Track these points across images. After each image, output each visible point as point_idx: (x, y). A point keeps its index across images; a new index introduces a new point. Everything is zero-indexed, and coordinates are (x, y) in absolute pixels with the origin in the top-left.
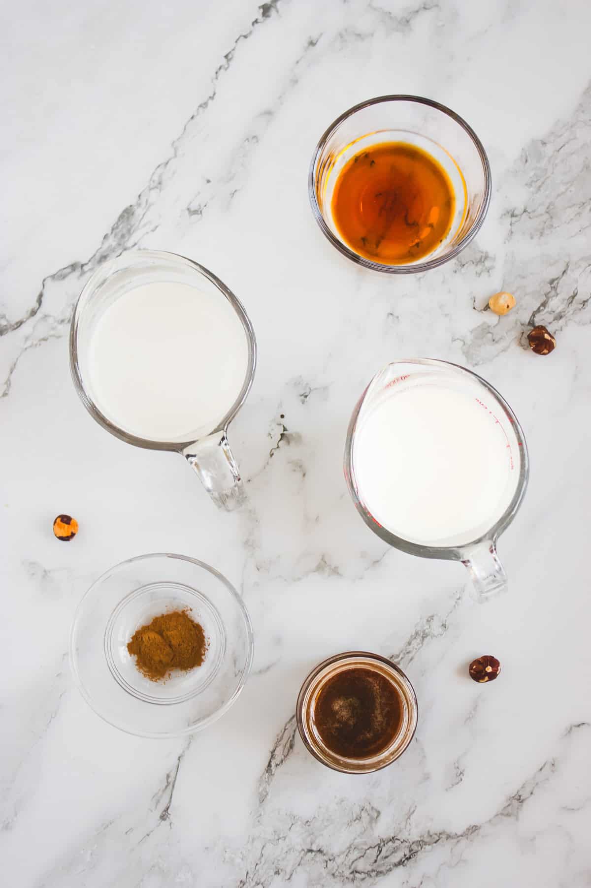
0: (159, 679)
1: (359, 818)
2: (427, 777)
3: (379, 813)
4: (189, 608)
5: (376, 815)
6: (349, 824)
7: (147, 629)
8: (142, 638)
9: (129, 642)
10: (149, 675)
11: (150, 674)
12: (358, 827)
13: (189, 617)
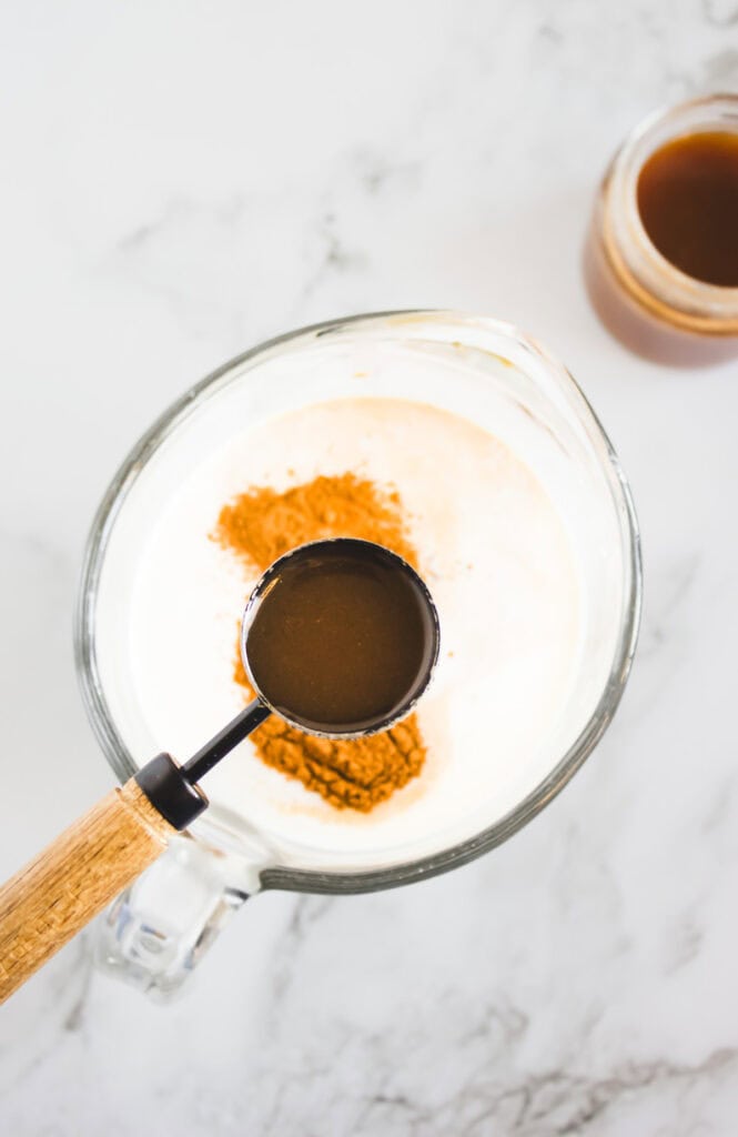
2: (625, 946)
5: (517, 1024)
6: (464, 1042)
12: (481, 1049)
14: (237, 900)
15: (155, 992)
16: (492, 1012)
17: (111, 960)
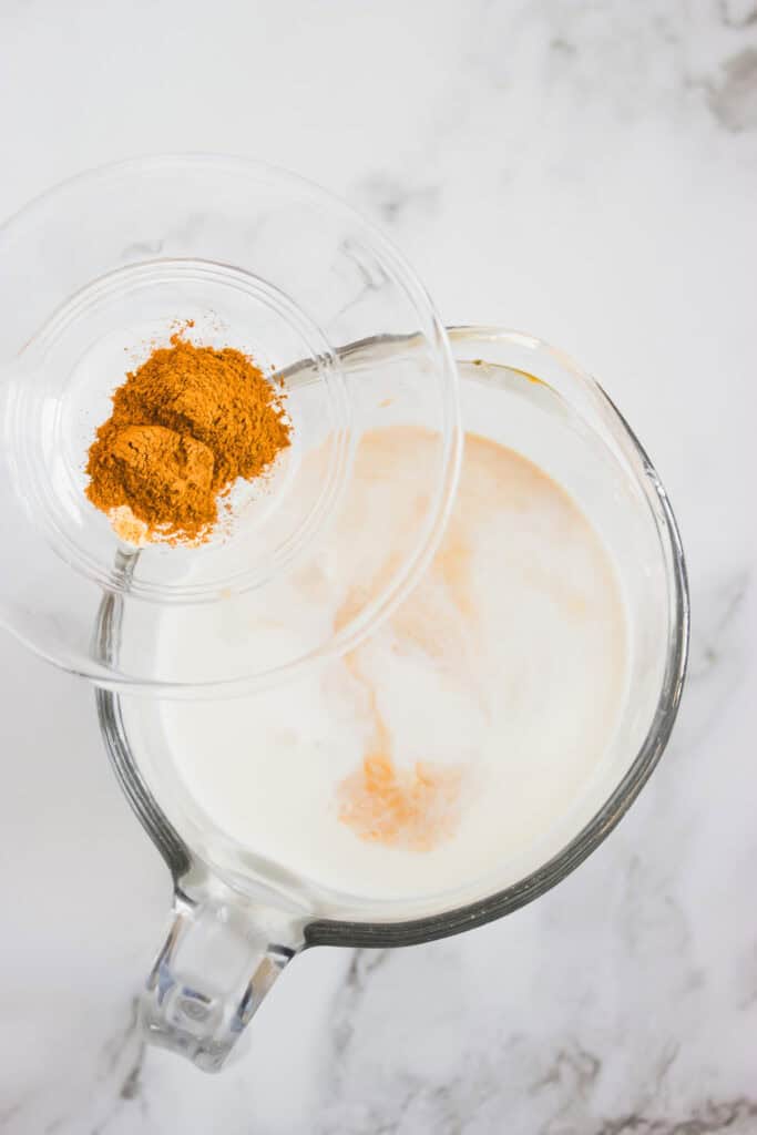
0: (209, 531)
1: (554, 1077)
2: (695, 981)
3: (597, 1065)
4: (184, 324)
5: (589, 1068)
6: (534, 1090)
7: (112, 428)
8: (113, 456)
9: (86, 485)
10: (179, 537)
11: (181, 531)
12: (552, 1097)
13: (195, 345)
14: (283, 958)
15: (203, 1058)
16: (561, 1057)
17: (153, 1027)
